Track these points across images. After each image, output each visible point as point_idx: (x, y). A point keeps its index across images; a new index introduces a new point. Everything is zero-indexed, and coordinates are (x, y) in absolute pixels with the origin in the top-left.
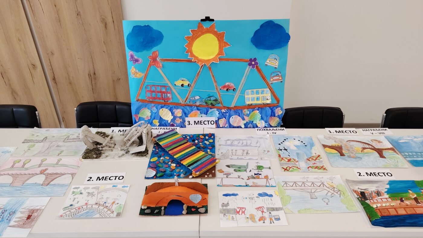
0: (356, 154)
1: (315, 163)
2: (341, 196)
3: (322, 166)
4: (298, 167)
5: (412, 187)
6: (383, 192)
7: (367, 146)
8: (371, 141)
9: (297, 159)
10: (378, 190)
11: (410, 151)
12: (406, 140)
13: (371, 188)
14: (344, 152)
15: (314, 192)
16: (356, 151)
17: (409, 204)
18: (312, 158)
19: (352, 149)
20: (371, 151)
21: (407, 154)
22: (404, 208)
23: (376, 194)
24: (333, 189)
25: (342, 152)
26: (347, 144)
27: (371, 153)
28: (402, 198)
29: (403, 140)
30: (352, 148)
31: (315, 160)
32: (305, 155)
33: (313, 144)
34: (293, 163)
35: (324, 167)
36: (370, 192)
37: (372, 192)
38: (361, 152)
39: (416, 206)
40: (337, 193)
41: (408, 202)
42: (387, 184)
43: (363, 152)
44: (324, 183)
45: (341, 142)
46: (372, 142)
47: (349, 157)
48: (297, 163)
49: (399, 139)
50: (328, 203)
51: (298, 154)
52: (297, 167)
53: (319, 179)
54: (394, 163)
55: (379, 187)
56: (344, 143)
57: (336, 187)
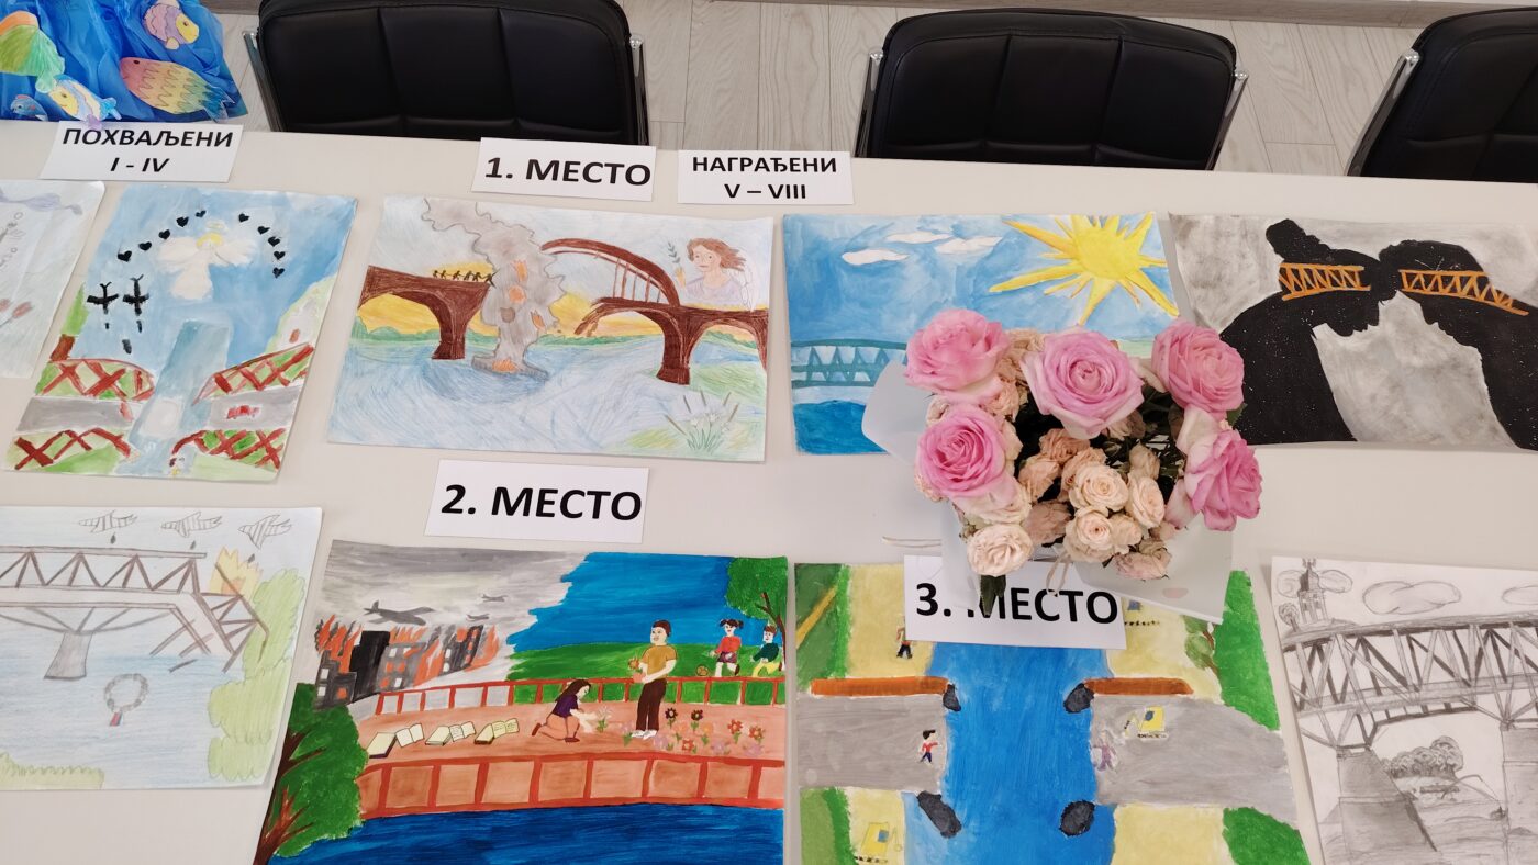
0: (531, 348)
1: (244, 410)
2: (238, 663)
3: (268, 430)
4: (125, 440)
5: (688, 605)
6: (501, 635)
7: (640, 288)
8: (683, 253)
9: (155, 375)
10: (478, 623)
11: (863, 334)
12: (897, 246)
13: (448, 609)
14: (475, 325)
15: (98, 630)
16: (549, 320)
17: (588, 729)
18: (250, 369)
19: (534, 308)
20: (638, 326)
21: (826, 353)
22: (541, 760)
23: (449, 653)
24: (218, 614)
25: (462, 327)
26: (534, 269)
27: (624, 339)
28: (578, 685)
29: (882, 245)
30: (541, 302)
31: (258, 386)
32: (227, 344)
33: (334, 257)
34: (117, 401)
35: (274, 444)
36: (426, 638)
37: (434, 638)
38: (570, 334)
39: (621, 748)
40: (226, 638)
41: (593, 716)
42: (564, 579)
43: (583, 335)
44: (199, 563)
45: (507, 248)
46: (691, 256)
47: (478, 366)
48: (135, 408)
49: (861, 241)
50: (127, 717)
51: (189, 333)
52: (116, 440)
53: (186, 534)
54: (713, 418)
55: (500, 599)
56: (522, 257)
57: (247, 598)
